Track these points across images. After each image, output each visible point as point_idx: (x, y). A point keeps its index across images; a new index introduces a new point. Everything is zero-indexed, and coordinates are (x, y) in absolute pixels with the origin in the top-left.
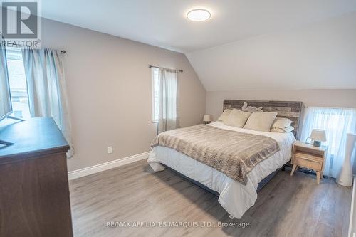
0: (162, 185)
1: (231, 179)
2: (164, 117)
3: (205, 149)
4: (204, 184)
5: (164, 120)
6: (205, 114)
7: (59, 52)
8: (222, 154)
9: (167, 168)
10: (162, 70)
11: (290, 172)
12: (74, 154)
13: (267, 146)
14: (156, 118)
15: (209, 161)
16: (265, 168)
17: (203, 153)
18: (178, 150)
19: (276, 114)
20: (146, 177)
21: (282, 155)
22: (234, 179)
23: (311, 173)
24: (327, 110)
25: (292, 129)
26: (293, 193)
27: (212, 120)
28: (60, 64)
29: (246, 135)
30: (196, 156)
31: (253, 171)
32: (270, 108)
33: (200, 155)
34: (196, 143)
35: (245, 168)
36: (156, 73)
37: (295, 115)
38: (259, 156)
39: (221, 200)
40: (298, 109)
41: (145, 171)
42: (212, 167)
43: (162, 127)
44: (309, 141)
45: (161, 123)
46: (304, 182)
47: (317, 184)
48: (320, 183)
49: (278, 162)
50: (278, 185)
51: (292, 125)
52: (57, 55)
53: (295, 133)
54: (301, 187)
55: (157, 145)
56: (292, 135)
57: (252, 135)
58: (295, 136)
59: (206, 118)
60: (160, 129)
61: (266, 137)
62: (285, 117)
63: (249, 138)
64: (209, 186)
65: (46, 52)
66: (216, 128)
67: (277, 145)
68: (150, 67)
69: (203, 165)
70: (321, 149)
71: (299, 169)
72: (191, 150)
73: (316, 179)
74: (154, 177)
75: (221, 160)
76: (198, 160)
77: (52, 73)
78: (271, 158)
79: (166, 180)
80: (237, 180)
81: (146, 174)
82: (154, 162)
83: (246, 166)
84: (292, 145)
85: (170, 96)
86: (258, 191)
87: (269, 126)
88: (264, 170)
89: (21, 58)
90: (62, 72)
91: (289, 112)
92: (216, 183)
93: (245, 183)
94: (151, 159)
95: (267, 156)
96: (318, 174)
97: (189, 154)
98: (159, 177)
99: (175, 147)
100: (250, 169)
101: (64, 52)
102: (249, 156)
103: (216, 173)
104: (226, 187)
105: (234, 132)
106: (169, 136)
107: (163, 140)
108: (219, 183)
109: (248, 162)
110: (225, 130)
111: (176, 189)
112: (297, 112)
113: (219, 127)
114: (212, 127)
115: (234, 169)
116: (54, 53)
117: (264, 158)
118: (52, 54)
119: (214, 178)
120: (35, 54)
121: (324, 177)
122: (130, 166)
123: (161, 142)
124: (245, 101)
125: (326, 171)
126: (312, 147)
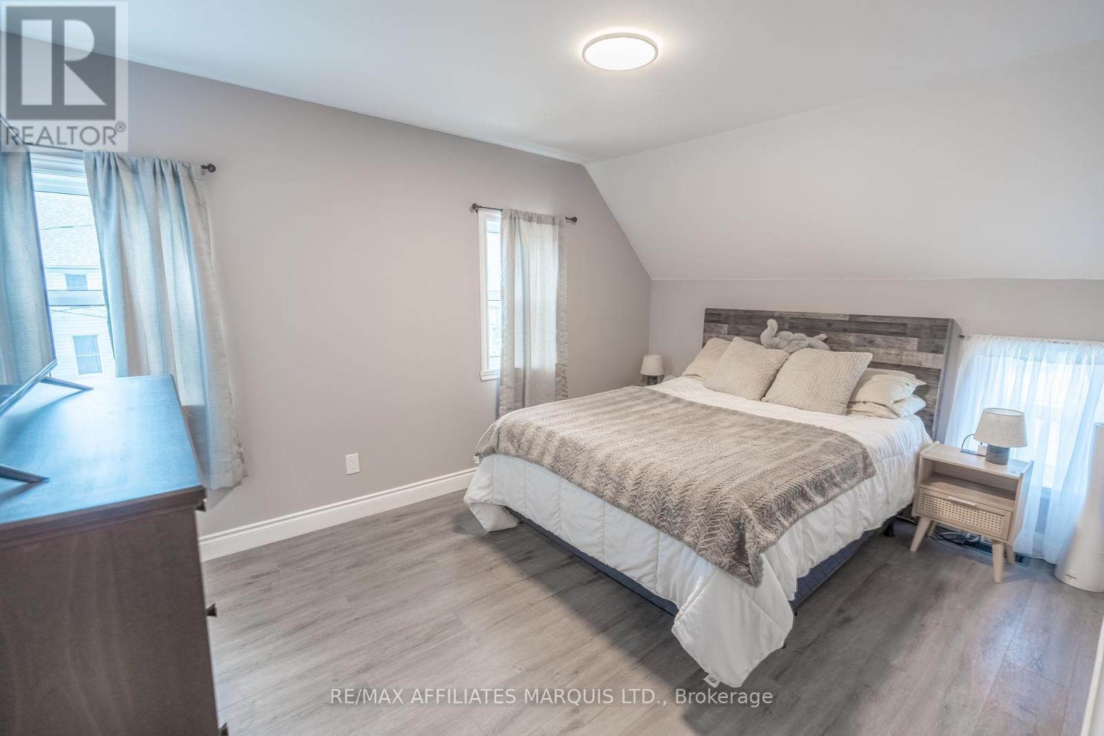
0: (507, 574)
1: (710, 567)
2: (519, 364)
3: (636, 471)
4: (633, 575)
5: (516, 370)
6: (647, 352)
7: (196, 170)
8: (686, 487)
9: (523, 521)
10: (513, 218)
11: (908, 540)
12: (245, 476)
13: (832, 461)
14: (493, 366)
15: (646, 508)
16: (823, 530)
17: (629, 483)
18: (554, 470)
19: (868, 357)
20: (459, 547)
21: (880, 489)
22: (719, 565)
23: (978, 545)
24: (1034, 347)
25: (920, 404)
26: (916, 609)
27: (669, 370)
28: (200, 205)
29: (768, 426)
30: (609, 492)
31: (784, 542)
32: (852, 338)
33: (620, 488)
34: (609, 450)
35: (756, 533)
36: (493, 227)
37: (928, 360)
38: (803, 495)
39: (682, 629)
40: (938, 342)
41: (458, 530)
42: (657, 526)
43: (511, 393)
44: (974, 445)
45: (508, 381)
46: (950, 573)
47: (993, 582)
48: (1005, 580)
49: (866, 512)
50: (867, 581)
51: (920, 392)
52: (190, 177)
53: (929, 418)
54: (940, 590)
55: (493, 451)
56: (919, 423)
57: (788, 424)
58: (929, 427)
59: (650, 366)
60: (503, 402)
61: (830, 433)
62: (898, 367)
63: (776, 434)
64: (646, 583)
65: (157, 172)
66: (677, 400)
67: (865, 457)
68: (475, 207)
69: (630, 518)
70: (1009, 471)
71: (940, 532)
72: (594, 471)
73: (991, 564)
74: (483, 549)
75: (682, 506)
76: (614, 503)
77: (177, 234)
78: (844, 500)
79: (520, 560)
80: (731, 570)
81: (459, 537)
82: (484, 504)
83: (759, 528)
84: (917, 456)
85: (535, 297)
86: (798, 606)
87: (844, 396)
88: (822, 538)
89: (86, 189)
90: (206, 229)
91: (911, 351)
92: (667, 575)
93: (753, 579)
94: (474, 494)
95: (831, 494)
96: (998, 550)
97: (589, 484)
98: (500, 549)
99: (548, 460)
100: (770, 536)
101: (211, 168)
102: (772, 496)
103: (668, 545)
104: (697, 588)
105: (735, 413)
106: (527, 425)
107: (511, 437)
108: (676, 577)
109: (767, 516)
110: (704, 407)
111: (550, 587)
112: (938, 350)
113: (688, 396)
114: (664, 396)
115: (723, 536)
116: (181, 172)
117: (819, 500)
118: (176, 176)
119: (662, 561)
120: (126, 176)
121: (1020, 558)
122: (414, 513)
123: (505, 444)
124: (771, 315)
125: (1024, 541)
126: (980, 464)
